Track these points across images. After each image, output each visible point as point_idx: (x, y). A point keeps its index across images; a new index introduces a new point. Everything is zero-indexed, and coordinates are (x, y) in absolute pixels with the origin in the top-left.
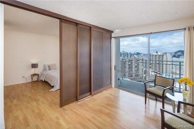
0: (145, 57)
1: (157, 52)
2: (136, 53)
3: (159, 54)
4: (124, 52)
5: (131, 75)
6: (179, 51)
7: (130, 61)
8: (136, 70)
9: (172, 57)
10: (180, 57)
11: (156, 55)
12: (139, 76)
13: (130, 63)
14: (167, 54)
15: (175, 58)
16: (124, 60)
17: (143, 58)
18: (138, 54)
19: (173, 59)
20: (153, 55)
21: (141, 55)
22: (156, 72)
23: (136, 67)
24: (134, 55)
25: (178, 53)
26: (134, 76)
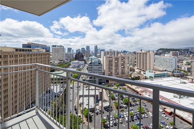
0: (131, 55)
1: (141, 50)
2: (123, 52)
3: (143, 52)
4: (111, 50)
5: (118, 73)
6: (160, 49)
7: (117, 59)
8: (122, 68)
9: (155, 55)
10: (162, 54)
11: (140, 53)
12: (125, 74)
13: (116, 61)
14: (150, 52)
15: (157, 55)
16: (111, 59)
17: (128, 56)
18: (125, 52)
19: (155, 56)
20: (138, 53)
21: (127, 53)
22: (141, 69)
23: (122, 65)
24: (120, 53)
25: (159, 51)
26: (120, 74)
